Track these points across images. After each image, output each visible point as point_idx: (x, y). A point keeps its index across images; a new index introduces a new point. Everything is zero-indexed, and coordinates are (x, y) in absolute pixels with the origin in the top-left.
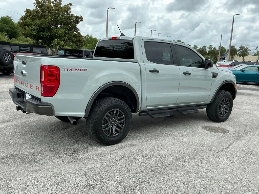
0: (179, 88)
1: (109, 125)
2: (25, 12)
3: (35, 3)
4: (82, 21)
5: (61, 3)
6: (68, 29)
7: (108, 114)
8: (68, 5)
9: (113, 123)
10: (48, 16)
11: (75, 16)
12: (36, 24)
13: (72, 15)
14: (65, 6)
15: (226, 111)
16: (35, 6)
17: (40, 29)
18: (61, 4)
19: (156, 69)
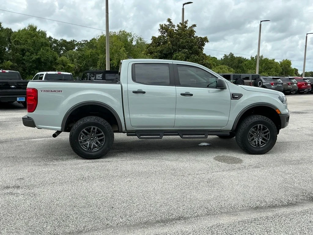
0: (176, 110)
1: (88, 141)
2: (152, 39)
3: (159, 30)
4: (208, 41)
5: (187, 25)
6: (190, 53)
7: (84, 130)
8: (191, 27)
9: (92, 139)
10: (169, 41)
11: (199, 38)
12: (158, 51)
13: (197, 37)
14: (190, 28)
15: (264, 141)
16: (160, 32)
17: (162, 56)
18: (187, 27)
19: (142, 90)
